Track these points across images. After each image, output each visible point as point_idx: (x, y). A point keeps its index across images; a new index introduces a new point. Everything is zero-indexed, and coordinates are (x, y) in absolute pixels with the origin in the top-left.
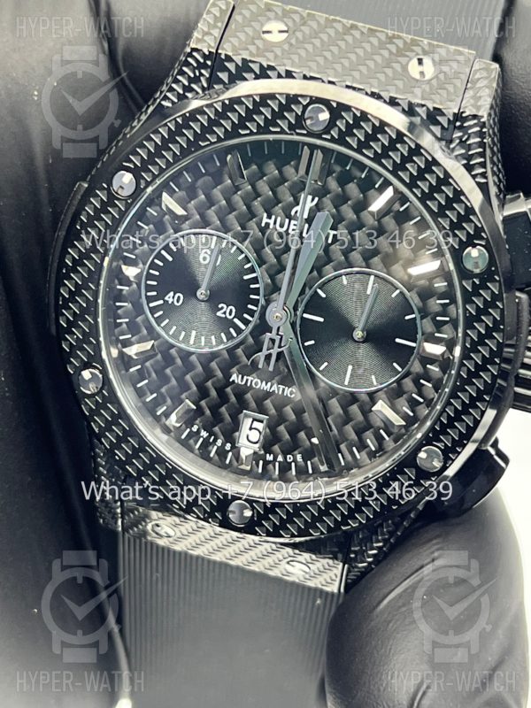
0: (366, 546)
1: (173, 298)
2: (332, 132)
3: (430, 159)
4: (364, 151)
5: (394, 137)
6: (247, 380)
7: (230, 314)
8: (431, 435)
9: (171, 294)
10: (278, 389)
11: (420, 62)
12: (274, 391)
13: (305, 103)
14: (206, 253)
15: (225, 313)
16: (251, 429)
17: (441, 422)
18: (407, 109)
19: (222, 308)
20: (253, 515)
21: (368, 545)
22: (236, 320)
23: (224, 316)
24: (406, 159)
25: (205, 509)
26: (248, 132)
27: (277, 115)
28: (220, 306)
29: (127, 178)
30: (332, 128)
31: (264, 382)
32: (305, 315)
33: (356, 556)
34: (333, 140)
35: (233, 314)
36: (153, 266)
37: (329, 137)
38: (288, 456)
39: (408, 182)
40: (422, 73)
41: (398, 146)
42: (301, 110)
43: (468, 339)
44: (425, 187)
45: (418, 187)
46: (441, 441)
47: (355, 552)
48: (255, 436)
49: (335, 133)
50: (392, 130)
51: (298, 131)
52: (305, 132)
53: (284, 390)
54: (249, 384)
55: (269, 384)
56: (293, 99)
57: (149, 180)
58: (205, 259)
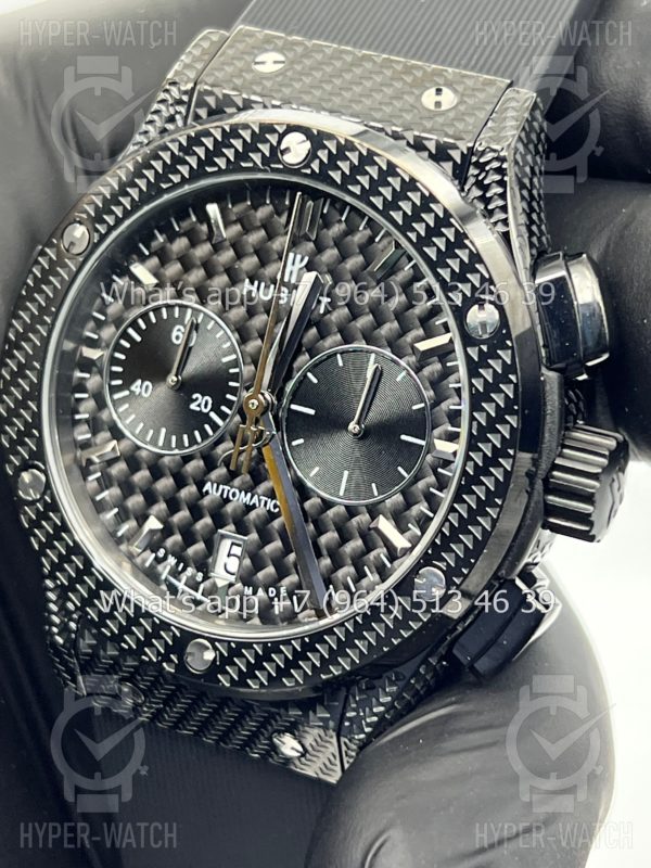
0: (364, 712)
1: (141, 387)
2: (312, 165)
3: (427, 194)
4: (350, 187)
5: (385, 168)
6: (223, 490)
7: (206, 406)
8: (430, 552)
9: (139, 382)
10: (260, 501)
11: (439, 91)
12: (254, 504)
13: (281, 131)
14: (179, 330)
15: (199, 405)
16: (229, 555)
17: (443, 533)
18: (412, 143)
19: (197, 399)
20: (215, 659)
21: (367, 709)
22: (212, 415)
23: (198, 409)
24: (399, 196)
25: (158, 650)
26: (216, 169)
27: (251, 147)
28: (194, 396)
29: (79, 232)
30: (312, 161)
31: (243, 493)
32: (294, 407)
33: (351, 725)
34: (313, 175)
35: (209, 406)
36: (118, 348)
37: (308, 171)
38: (271, 589)
39: (401, 223)
40: (438, 104)
41: (390, 179)
42: (277, 139)
43: (475, 423)
44: (420, 228)
45: (413, 230)
46: (444, 560)
47: (350, 719)
48: (233, 565)
49: (315, 166)
50: (382, 161)
51: (272, 166)
52: (281, 166)
53: (266, 502)
54: (225, 496)
55: (249, 495)
56: (268, 128)
57: (103, 232)
58: (177, 338)
